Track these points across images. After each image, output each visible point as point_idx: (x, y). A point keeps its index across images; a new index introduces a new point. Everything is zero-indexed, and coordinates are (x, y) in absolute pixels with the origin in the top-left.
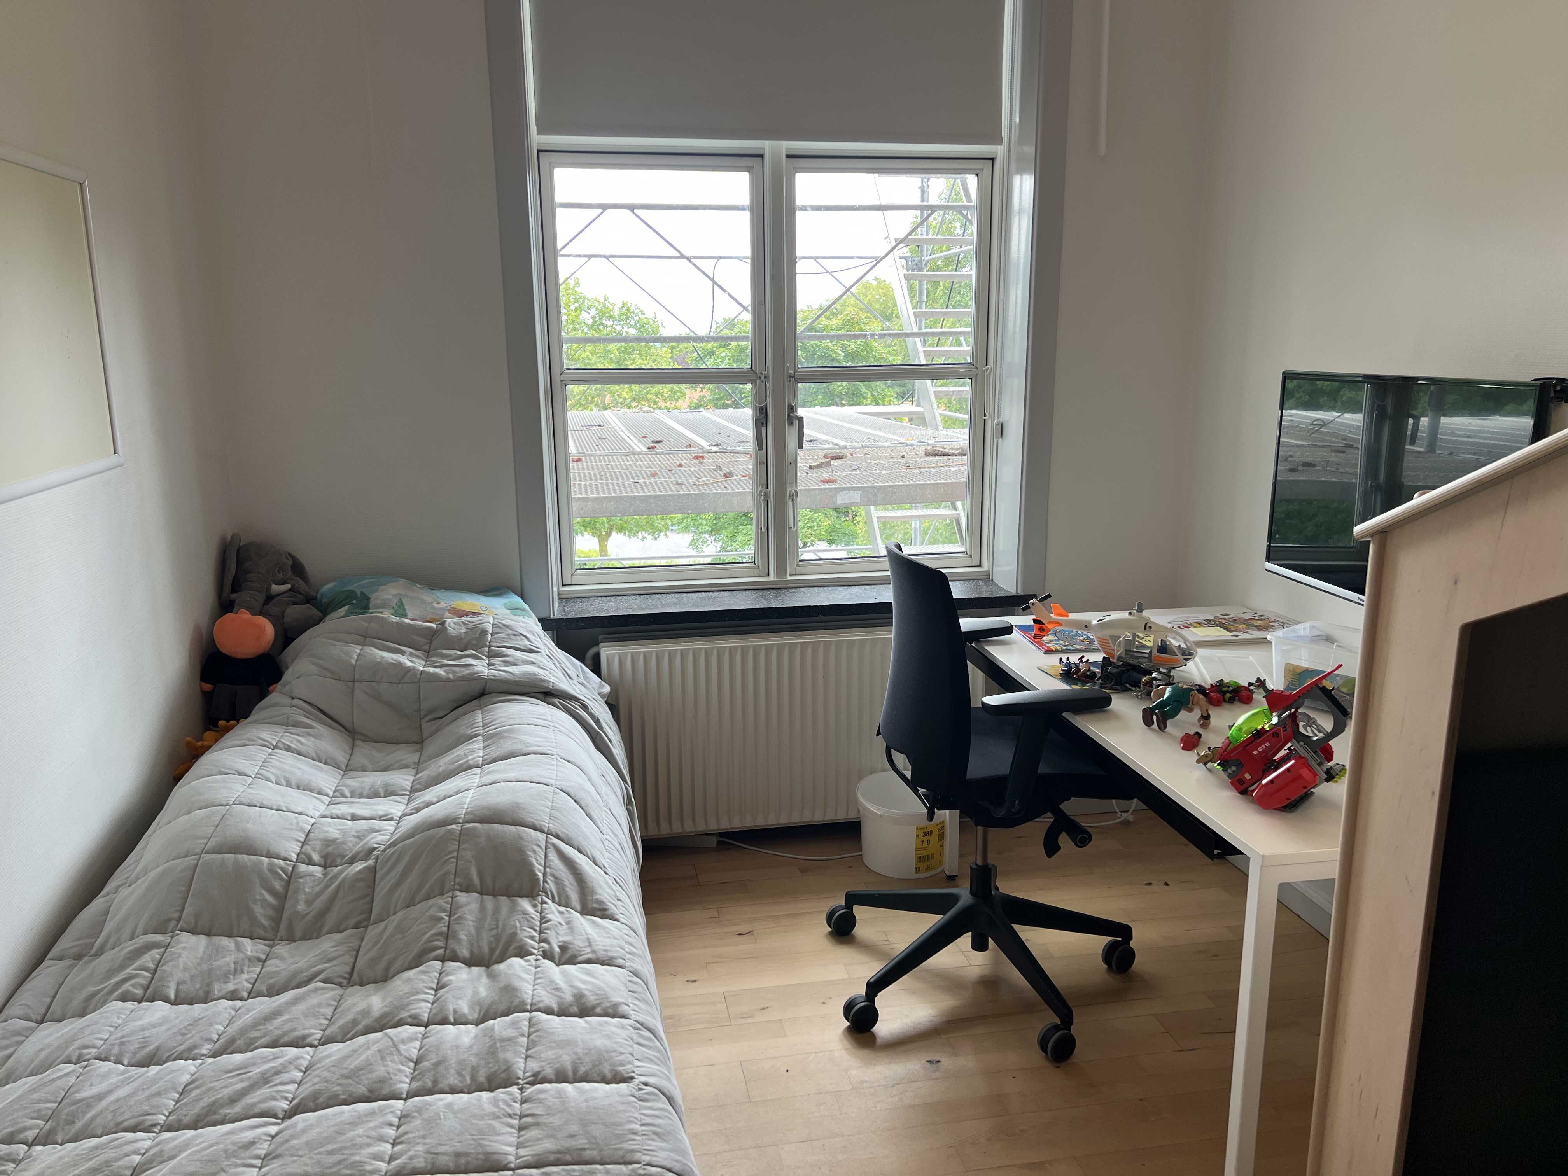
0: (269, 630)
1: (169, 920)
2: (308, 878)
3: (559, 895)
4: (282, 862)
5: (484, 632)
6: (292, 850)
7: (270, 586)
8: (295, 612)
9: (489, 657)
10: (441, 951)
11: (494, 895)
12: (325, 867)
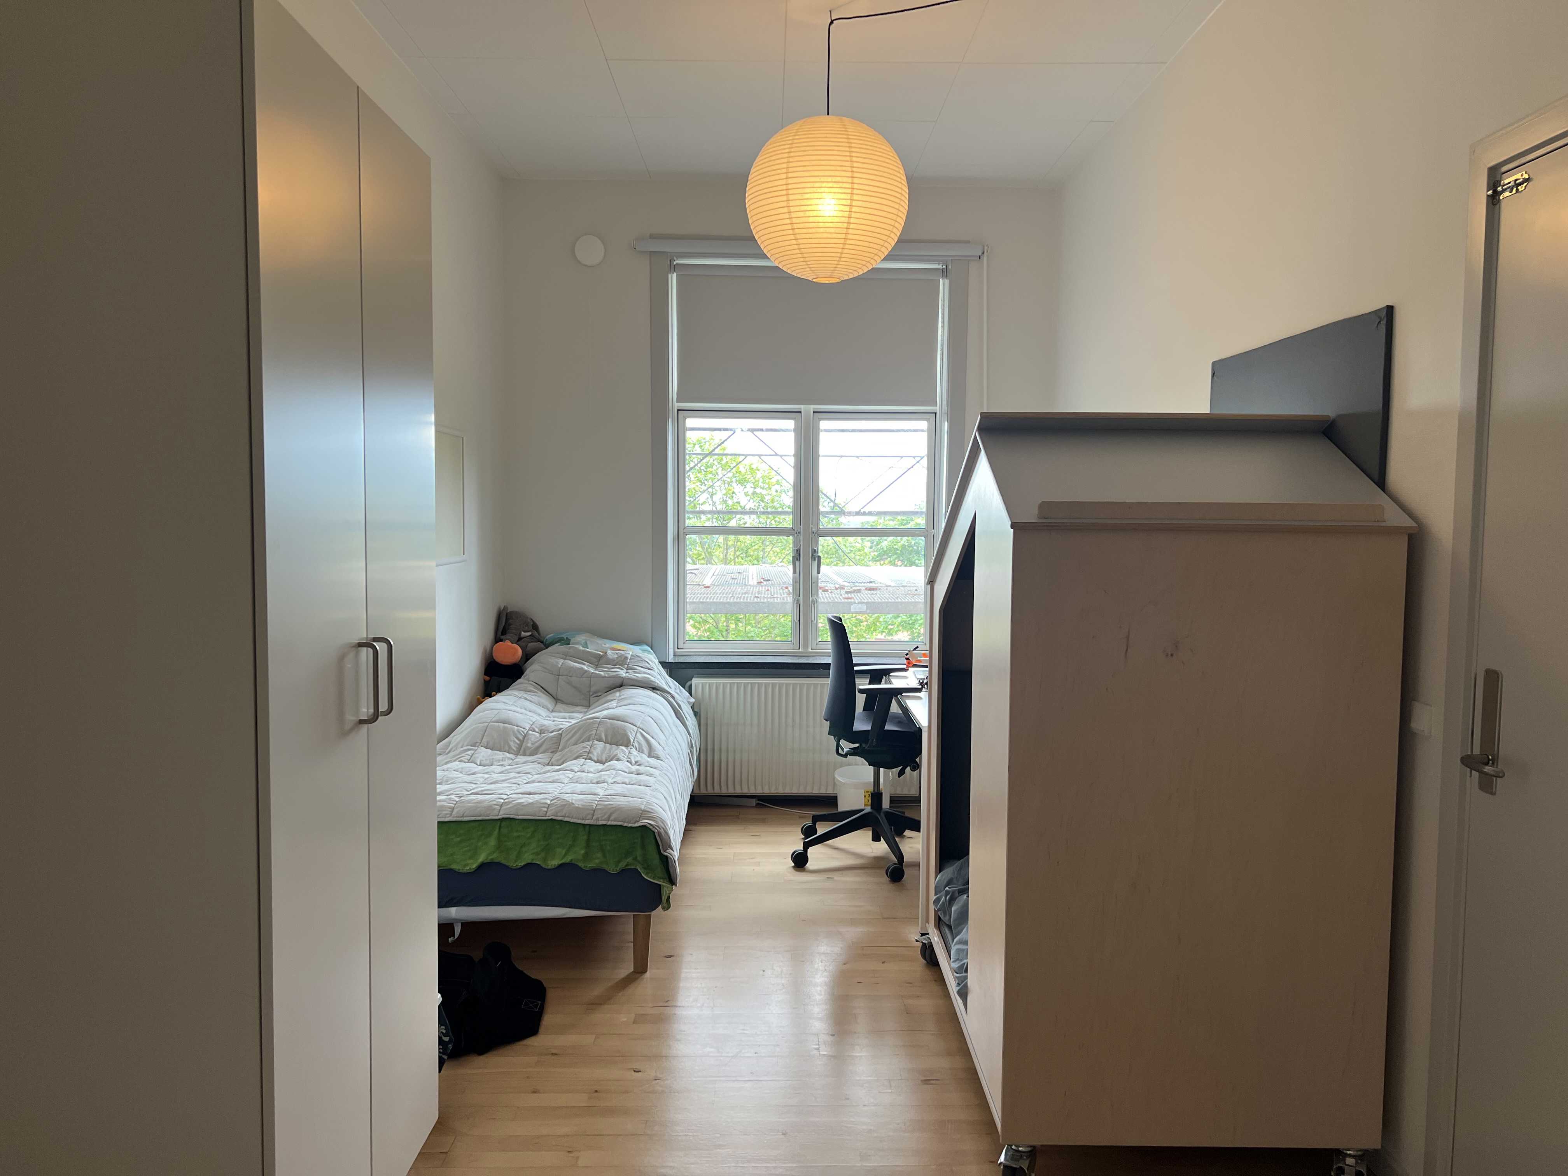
0: (520, 652)
1: (477, 743)
2: (533, 736)
3: (639, 749)
4: (522, 729)
5: (626, 658)
6: (528, 727)
7: (521, 633)
8: (532, 645)
9: (627, 670)
10: (586, 757)
11: (611, 744)
12: (540, 734)
